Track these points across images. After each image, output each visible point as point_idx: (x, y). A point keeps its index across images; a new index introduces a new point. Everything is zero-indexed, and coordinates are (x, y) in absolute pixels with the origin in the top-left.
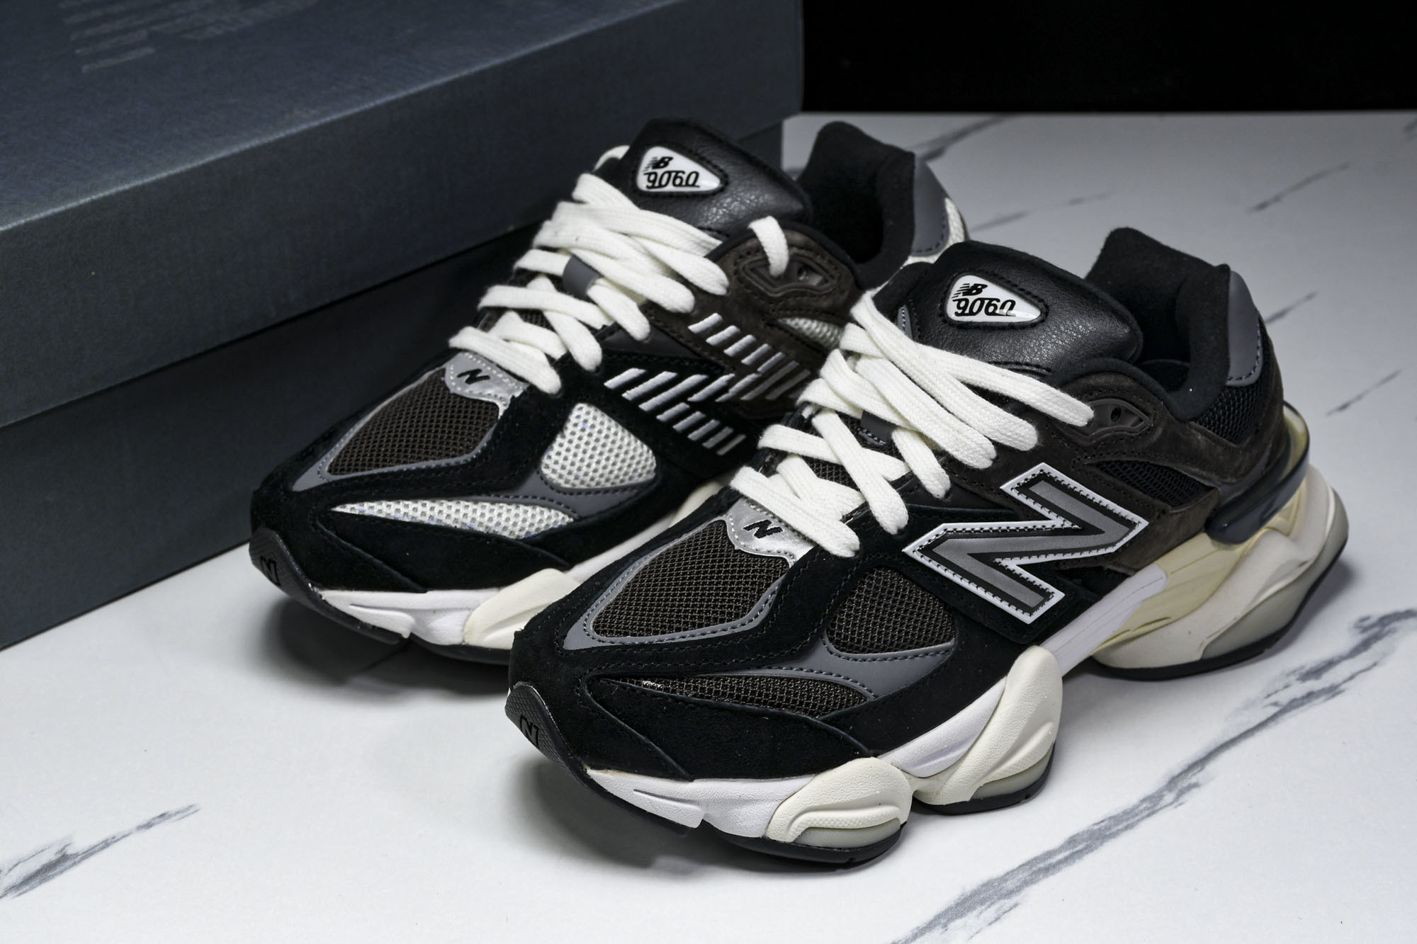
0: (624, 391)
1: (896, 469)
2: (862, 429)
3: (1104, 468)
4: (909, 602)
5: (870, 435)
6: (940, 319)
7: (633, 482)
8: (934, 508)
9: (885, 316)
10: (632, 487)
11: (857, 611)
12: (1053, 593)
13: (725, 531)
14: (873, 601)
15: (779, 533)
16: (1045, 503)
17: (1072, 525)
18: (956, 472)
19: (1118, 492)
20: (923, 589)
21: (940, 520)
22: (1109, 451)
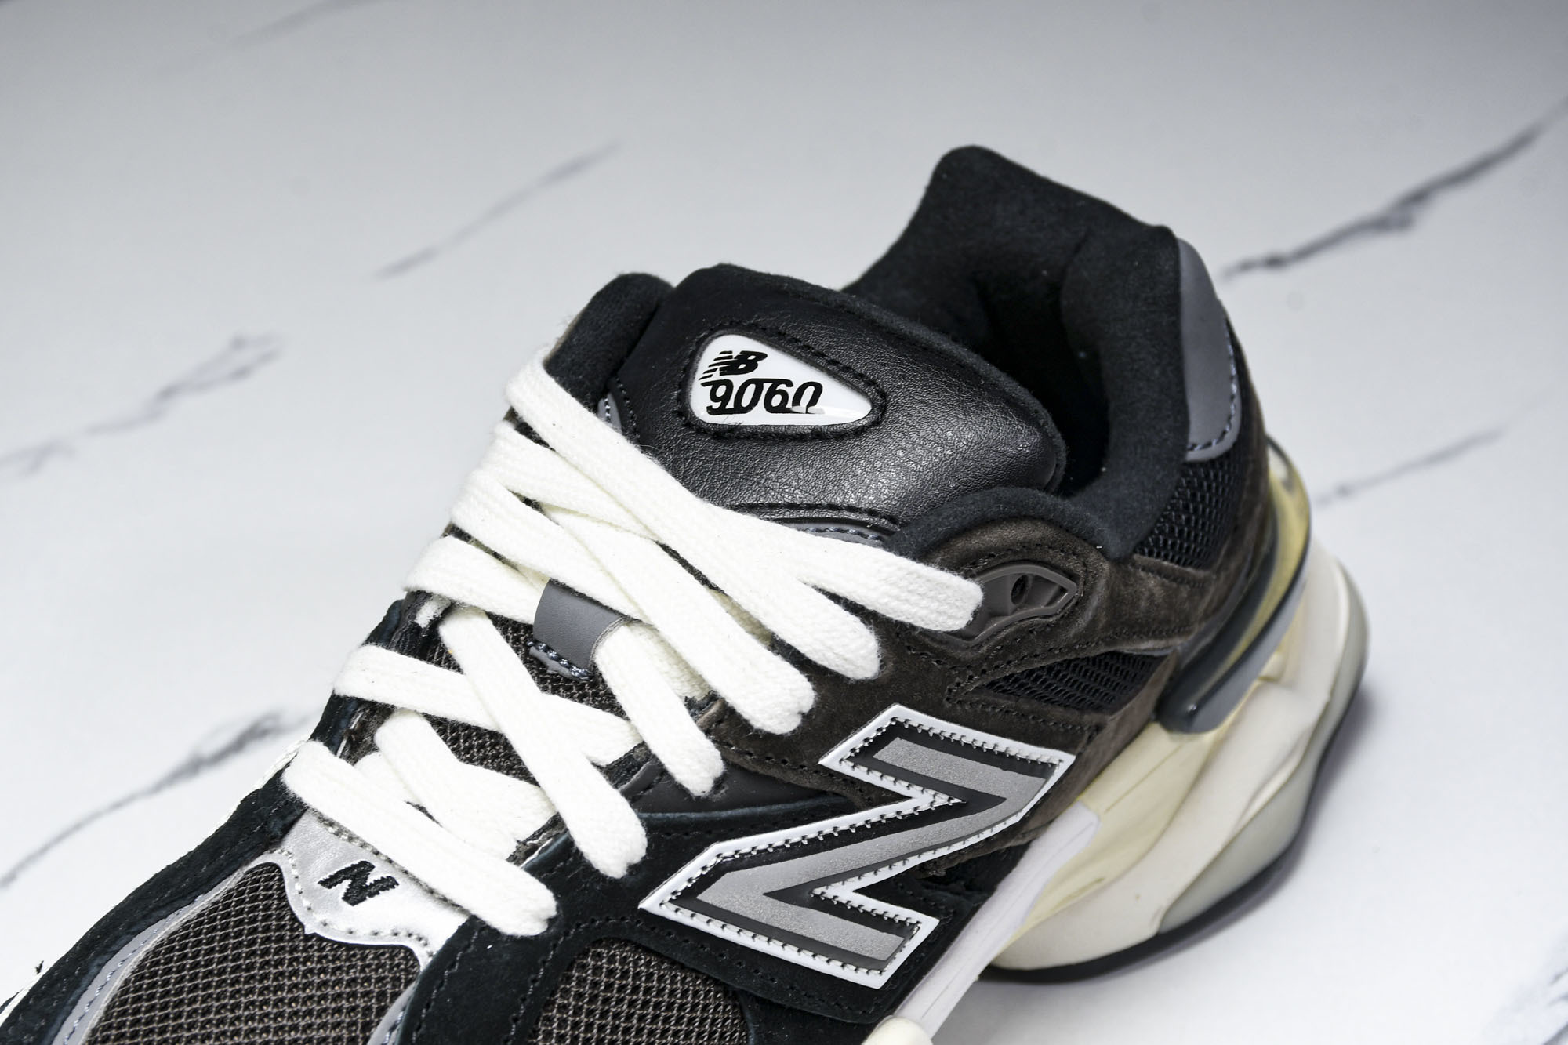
1: (612, 739)
2: (537, 643)
3: (1002, 688)
4: (660, 1000)
5: (552, 654)
12: (918, 923)
13: (282, 890)
15: (391, 890)
16: (899, 774)
17: (950, 800)
18: (731, 742)
19: (1023, 720)
20: (683, 967)
21: (708, 836)
22: (1011, 657)
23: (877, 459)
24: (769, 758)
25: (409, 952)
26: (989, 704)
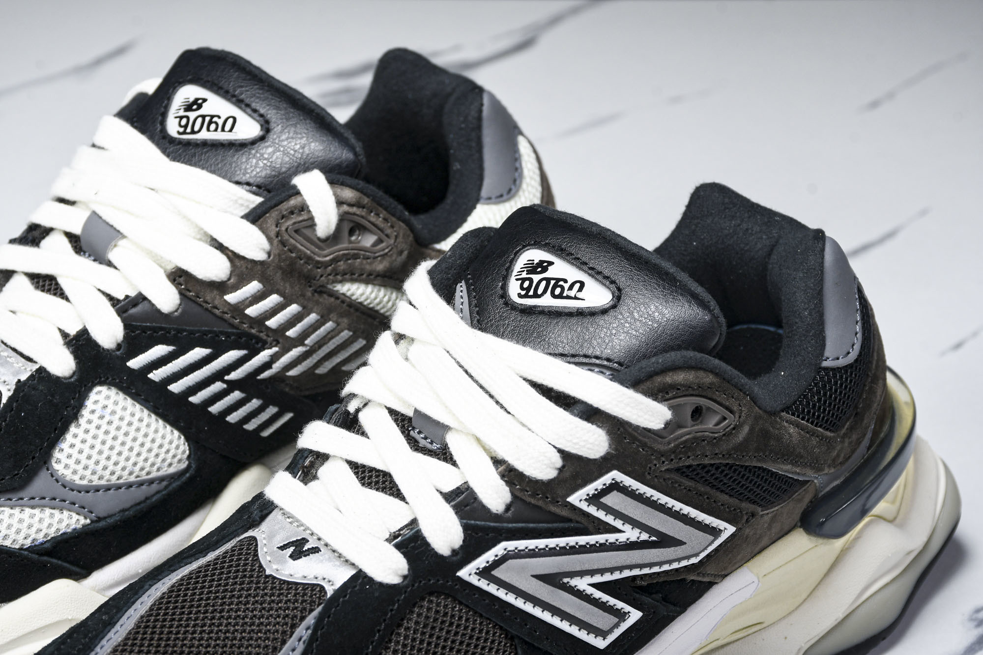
0: (150, 371)
1: (450, 478)
2: (414, 428)
3: (684, 472)
4: (465, 632)
5: (422, 436)
6: (502, 301)
7: (161, 473)
8: (492, 524)
9: (440, 296)
10: (161, 479)
11: (404, 646)
12: (629, 612)
13: (256, 551)
14: (423, 633)
15: (317, 554)
16: (618, 515)
17: (650, 537)
18: (517, 483)
19: (701, 498)
20: (481, 616)
21: (501, 538)
22: (689, 454)
23: (613, 328)
24: (538, 495)
25: (322, 588)
26: (676, 482)
